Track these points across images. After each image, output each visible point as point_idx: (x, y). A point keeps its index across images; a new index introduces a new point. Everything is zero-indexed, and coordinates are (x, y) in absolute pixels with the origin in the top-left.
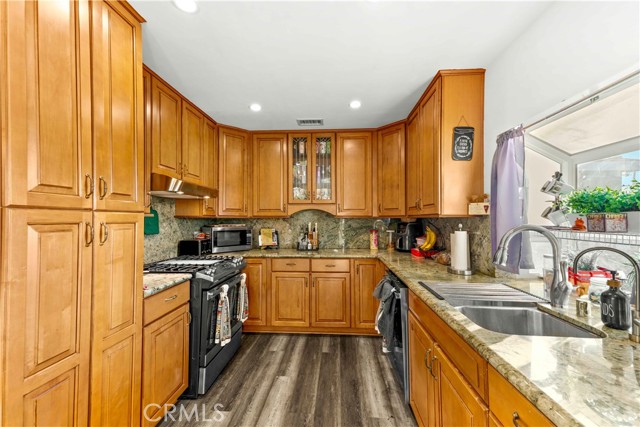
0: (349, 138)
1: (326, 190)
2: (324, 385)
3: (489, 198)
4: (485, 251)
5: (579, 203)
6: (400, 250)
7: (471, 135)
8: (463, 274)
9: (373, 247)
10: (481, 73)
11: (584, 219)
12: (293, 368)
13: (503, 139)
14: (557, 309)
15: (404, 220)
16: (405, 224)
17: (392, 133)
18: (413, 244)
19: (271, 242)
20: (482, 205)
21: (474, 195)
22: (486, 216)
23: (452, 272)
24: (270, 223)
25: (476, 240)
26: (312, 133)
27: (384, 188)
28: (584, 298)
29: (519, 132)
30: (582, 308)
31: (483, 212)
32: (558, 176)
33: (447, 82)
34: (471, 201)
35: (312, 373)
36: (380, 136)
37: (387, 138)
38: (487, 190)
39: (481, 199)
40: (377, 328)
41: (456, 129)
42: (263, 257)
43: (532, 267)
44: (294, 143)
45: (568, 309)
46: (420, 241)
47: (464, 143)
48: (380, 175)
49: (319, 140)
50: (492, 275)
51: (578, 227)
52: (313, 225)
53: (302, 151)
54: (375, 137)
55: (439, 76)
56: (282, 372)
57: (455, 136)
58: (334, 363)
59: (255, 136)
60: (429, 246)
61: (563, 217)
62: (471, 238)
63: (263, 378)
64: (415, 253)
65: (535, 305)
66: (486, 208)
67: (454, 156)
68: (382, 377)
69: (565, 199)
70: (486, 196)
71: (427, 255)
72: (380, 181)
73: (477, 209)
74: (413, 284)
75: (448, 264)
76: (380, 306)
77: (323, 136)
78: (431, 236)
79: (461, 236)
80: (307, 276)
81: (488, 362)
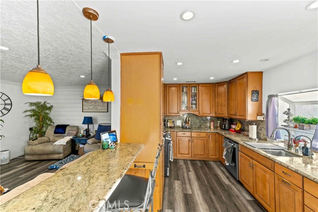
0: (204, 87)
1: (194, 106)
2: (205, 175)
3: (265, 115)
4: (263, 132)
5: (296, 120)
6: (225, 129)
7: (258, 93)
8: (255, 140)
9: (212, 127)
10: (262, 73)
11: (298, 125)
12: (191, 169)
13: (271, 97)
14: (290, 151)
16: (226, 119)
17: (222, 85)
18: (230, 127)
19: (172, 125)
20: (262, 117)
21: (260, 113)
22: (263, 121)
23: (251, 139)
24: (171, 118)
25: (259, 128)
26: (189, 84)
27: (218, 106)
28: (297, 148)
29: (277, 96)
30: (297, 150)
32: (289, 109)
33: (249, 75)
34: (258, 115)
35: (199, 172)
36: (216, 86)
37: (220, 87)
38: (264, 111)
39: (262, 114)
40: (224, 157)
41: (253, 91)
42: (173, 131)
43: (280, 138)
44: (183, 88)
45: (293, 151)
46: (233, 126)
47: (255, 96)
48: (216, 101)
49: (192, 87)
50: (266, 140)
51: (296, 127)
52: (189, 119)
53: (185, 91)
54: (214, 86)
55: (246, 73)
56: (188, 171)
57: (252, 93)
58: (205, 169)
59: (168, 86)
60: (238, 129)
61: (290, 123)
62: (257, 128)
63: (183, 172)
64: (232, 131)
65: (283, 150)
66: (264, 118)
67: (252, 100)
68: (224, 174)
69: (291, 118)
70: (264, 114)
71: (239, 132)
72: (216, 103)
73: (260, 118)
74: (241, 143)
75: (248, 136)
76: (225, 150)
77: (193, 85)
78: (240, 125)
79: (255, 127)
80: (190, 138)
81: (275, 162)
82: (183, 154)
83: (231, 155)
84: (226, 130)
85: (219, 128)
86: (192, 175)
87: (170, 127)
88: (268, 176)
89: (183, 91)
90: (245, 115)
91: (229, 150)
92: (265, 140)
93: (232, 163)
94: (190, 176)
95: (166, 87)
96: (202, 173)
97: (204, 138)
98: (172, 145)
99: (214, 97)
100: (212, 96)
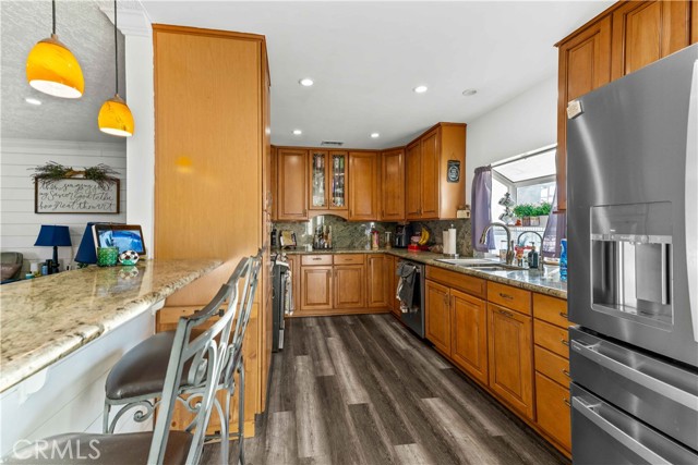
0: (358, 157)
1: (338, 199)
2: (362, 339)
3: (470, 208)
4: (467, 241)
5: (519, 211)
6: (399, 247)
7: (458, 166)
8: (453, 255)
9: (375, 245)
10: (464, 126)
11: (521, 219)
12: (332, 330)
13: (479, 171)
14: (509, 265)
15: (400, 223)
16: (402, 226)
17: (393, 155)
18: (409, 242)
19: (291, 242)
20: (465, 212)
21: (461, 205)
22: (467, 219)
23: (447, 256)
24: (288, 227)
25: (461, 234)
26: (329, 151)
27: (387, 198)
29: (489, 168)
30: (520, 261)
31: (466, 217)
32: (508, 195)
33: (444, 130)
34: (458, 209)
35: (350, 335)
36: (384, 157)
37: (390, 159)
38: (469, 201)
39: (465, 207)
40: (398, 297)
41: (450, 162)
42: (294, 254)
44: (314, 159)
45: (514, 264)
46: (415, 239)
47: (454, 171)
48: (383, 186)
49: (334, 156)
51: (518, 224)
52: (328, 228)
53: (319, 166)
54: (377, 157)
55: (439, 125)
56: (326, 335)
57: (449, 166)
58: (361, 328)
59: (280, 151)
60: (424, 242)
61: (510, 219)
62: (457, 234)
63: (315, 340)
64: (413, 248)
66: (468, 214)
67: (448, 179)
69: (511, 209)
70: (468, 206)
71: (425, 248)
72: (384, 192)
73: (461, 214)
74: (430, 262)
75: (441, 251)
76: (400, 282)
77: (338, 153)
78: (426, 235)
79: (453, 232)
80: (330, 268)
81: (487, 280)
82: (314, 304)
83: (411, 291)
84: (402, 248)
85: (388, 247)
86: (335, 342)
87: (287, 248)
88: (476, 311)
89: (314, 165)
90: (436, 209)
91: (409, 280)
92: (471, 255)
93: (413, 308)
94: (329, 345)
95: (277, 154)
96: (355, 336)
97: (358, 267)
98: (289, 279)
99: (379, 180)
100: (375, 177)
